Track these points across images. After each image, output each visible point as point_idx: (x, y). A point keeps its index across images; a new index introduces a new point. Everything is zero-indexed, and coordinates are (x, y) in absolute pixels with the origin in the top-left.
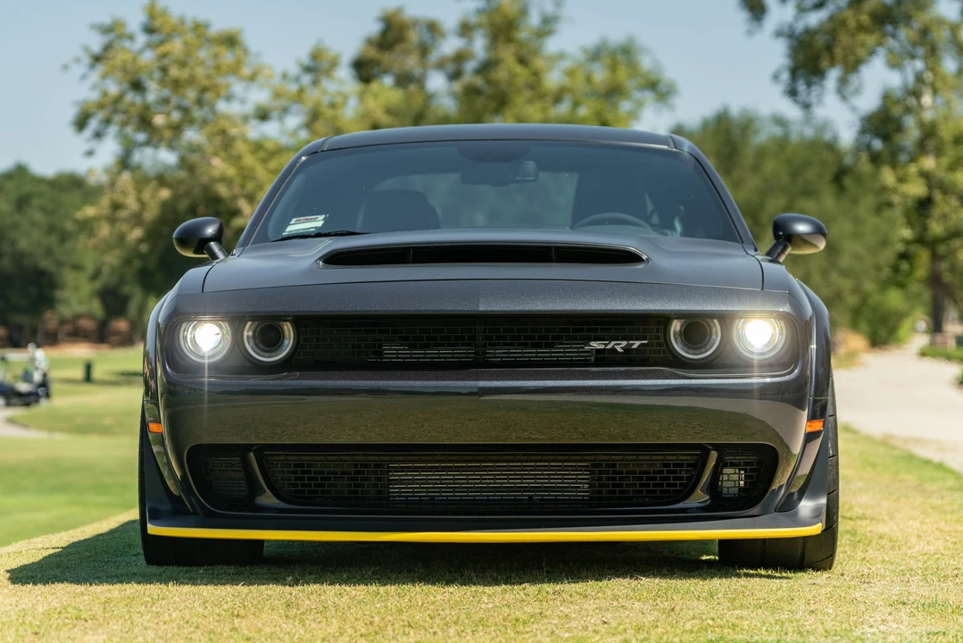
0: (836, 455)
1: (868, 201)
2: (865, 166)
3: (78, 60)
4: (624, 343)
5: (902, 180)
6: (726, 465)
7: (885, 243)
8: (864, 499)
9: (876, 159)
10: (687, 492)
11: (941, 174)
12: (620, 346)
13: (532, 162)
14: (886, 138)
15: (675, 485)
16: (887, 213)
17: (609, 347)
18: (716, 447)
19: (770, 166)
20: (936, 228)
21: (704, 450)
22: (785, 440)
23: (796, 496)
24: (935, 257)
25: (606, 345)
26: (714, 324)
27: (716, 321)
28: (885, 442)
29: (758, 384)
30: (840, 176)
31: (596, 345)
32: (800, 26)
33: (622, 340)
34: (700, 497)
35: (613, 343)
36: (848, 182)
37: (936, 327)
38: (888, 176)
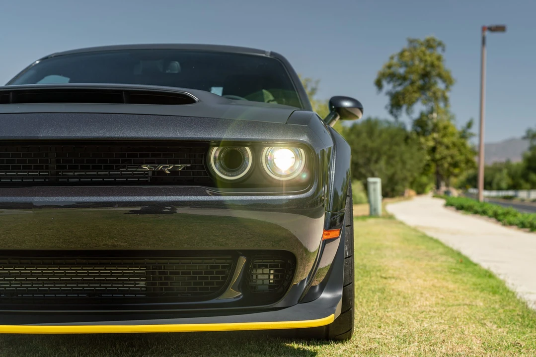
0: (351, 256)
1: (415, 148)
2: (415, 136)
4: (171, 166)
5: (427, 140)
6: (255, 267)
7: (421, 161)
8: (397, 263)
9: (418, 134)
10: (222, 288)
11: (440, 139)
12: (168, 169)
13: (177, 62)
14: (422, 127)
15: (212, 283)
16: (422, 151)
17: (159, 169)
19: (384, 136)
20: (438, 156)
21: (235, 255)
22: (304, 245)
23: (318, 288)
24: (438, 166)
25: (156, 168)
26: (246, 150)
27: (247, 149)
28: (415, 230)
29: (286, 199)
30: (407, 138)
31: (146, 167)
32: (394, 92)
33: (169, 163)
34: (233, 294)
35: (161, 166)
36: (409, 141)
37: (438, 187)
38: (422, 140)
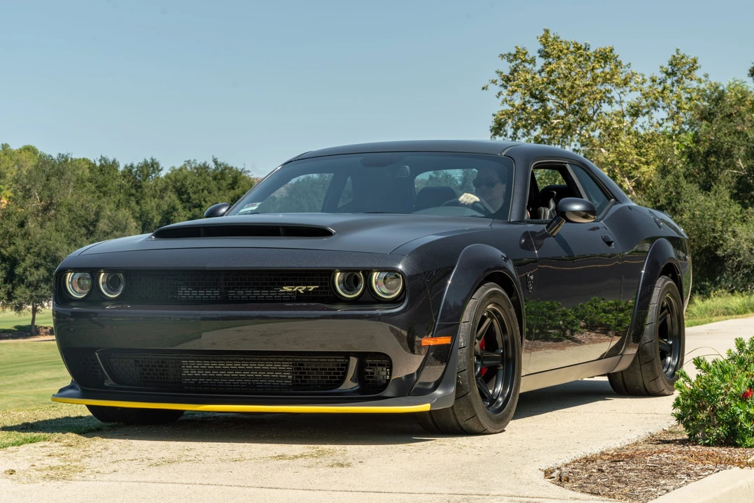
3: (494, 82)
4: (304, 288)
12: (302, 289)
15: (335, 378)
17: (295, 290)
18: (356, 354)
25: (293, 289)
31: (287, 289)
33: (304, 285)
35: (297, 288)
